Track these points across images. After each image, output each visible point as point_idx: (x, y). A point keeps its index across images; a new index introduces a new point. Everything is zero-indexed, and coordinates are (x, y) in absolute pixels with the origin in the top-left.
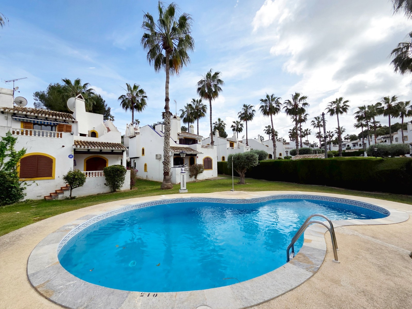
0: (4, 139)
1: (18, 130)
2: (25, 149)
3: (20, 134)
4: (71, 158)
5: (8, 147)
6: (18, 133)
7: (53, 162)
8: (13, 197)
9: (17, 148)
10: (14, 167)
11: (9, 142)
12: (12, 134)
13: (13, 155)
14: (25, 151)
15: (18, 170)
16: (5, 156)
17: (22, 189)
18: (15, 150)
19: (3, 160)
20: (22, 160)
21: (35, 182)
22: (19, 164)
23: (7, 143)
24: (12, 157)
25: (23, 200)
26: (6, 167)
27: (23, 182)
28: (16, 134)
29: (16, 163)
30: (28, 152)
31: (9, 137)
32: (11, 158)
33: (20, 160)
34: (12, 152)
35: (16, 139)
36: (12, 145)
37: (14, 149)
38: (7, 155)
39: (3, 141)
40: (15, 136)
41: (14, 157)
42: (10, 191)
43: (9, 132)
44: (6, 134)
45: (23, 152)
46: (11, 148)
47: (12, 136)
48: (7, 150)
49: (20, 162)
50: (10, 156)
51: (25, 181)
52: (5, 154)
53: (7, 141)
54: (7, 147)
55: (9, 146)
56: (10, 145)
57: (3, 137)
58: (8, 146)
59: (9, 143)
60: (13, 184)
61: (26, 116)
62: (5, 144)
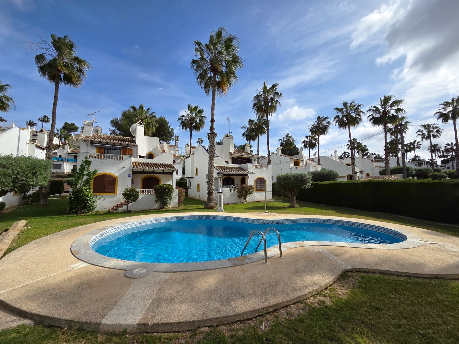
0: (84, 162)
1: (93, 155)
2: (97, 170)
3: (94, 158)
4: (129, 177)
6: (92, 157)
7: (116, 180)
8: (88, 207)
9: (92, 169)
10: (89, 184)
13: (89, 174)
14: (97, 171)
15: (92, 186)
17: (94, 202)
18: (90, 171)
19: (82, 178)
20: (95, 178)
21: (103, 196)
22: (92, 182)
24: (88, 176)
25: (94, 211)
26: (84, 184)
27: (95, 196)
30: (100, 172)
31: (86, 160)
33: (93, 178)
34: (88, 172)
35: (91, 162)
36: (89, 166)
38: (85, 174)
39: (83, 164)
40: (90, 159)
42: (87, 203)
43: (87, 157)
44: (85, 158)
45: (95, 172)
47: (88, 159)
48: (85, 171)
49: (94, 180)
50: (87, 175)
51: (96, 195)
52: (84, 173)
54: (85, 168)
55: (87, 168)
59: (87, 165)
60: (88, 197)
61: (100, 142)
62: (84, 165)
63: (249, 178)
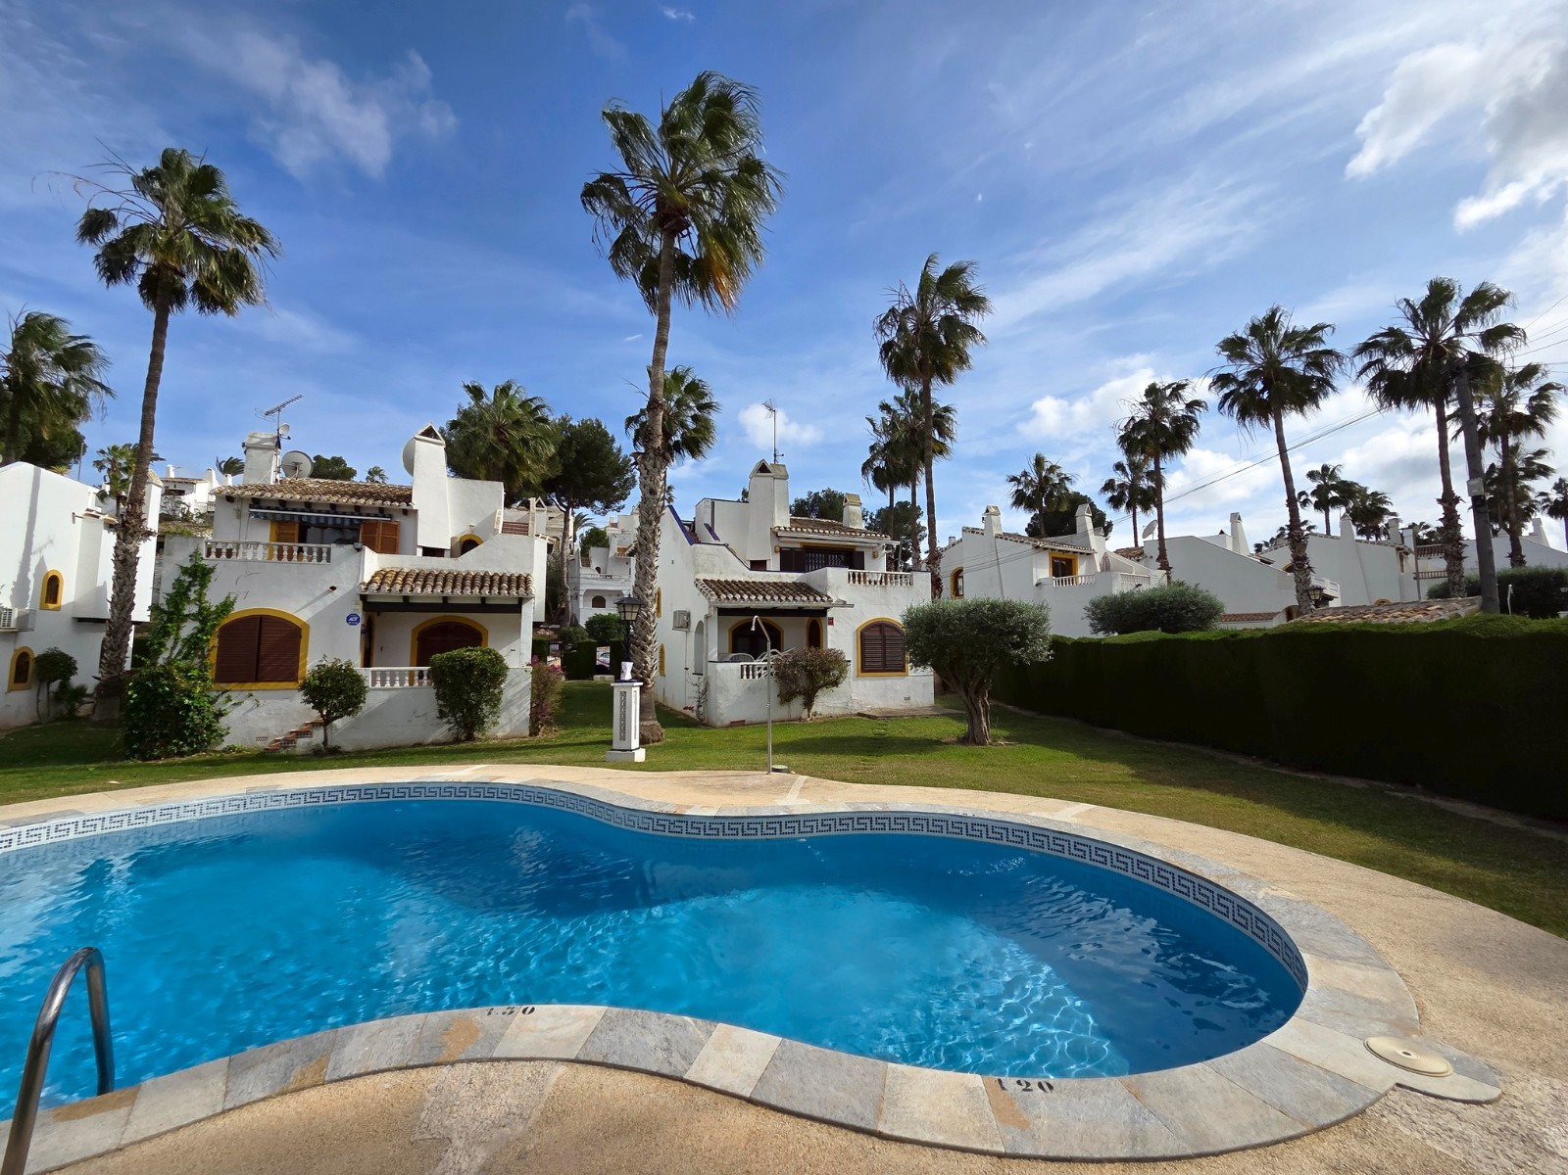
0: (185, 571)
1: (219, 546)
2: (231, 600)
3: (224, 556)
4: (353, 623)
5: (193, 595)
6: (219, 553)
7: (300, 636)
8: (191, 734)
9: (214, 597)
10: (203, 649)
11: (194, 580)
12: (204, 557)
13: (203, 616)
14: (232, 603)
15: (212, 658)
16: (185, 618)
17: (220, 714)
18: (207, 602)
19: (179, 628)
20: (225, 629)
21: (251, 695)
22: (214, 642)
23: (190, 582)
24: (200, 621)
25: (219, 748)
26: (184, 651)
27: (223, 693)
28: (213, 556)
29: (208, 640)
30: (242, 607)
31: (194, 565)
32: (197, 624)
33: (217, 630)
34: (200, 608)
35: (212, 570)
36: (203, 586)
37: (206, 599)
38: (188, 615)
39: (182, 578)
40: (208, 563)
41: (203, 622)
42: (184, 719)
43: (196, 552)
44: (191, 556)
45: (226, 606)
46: (200, 594)
47: (203, 562)
48: (189, 602)
49: (219, 636)
50: (194, 617)
51: (227, 691)
52: (186, 612)
53: (190, 576)
54: (190, 593)
55: (195, 592)
56: (197, 588)
57: (182, 567)
58: (193, 589)
59: (196, 583)
60: (190, 698)
62: (186, 584)
63: (832, 624)
